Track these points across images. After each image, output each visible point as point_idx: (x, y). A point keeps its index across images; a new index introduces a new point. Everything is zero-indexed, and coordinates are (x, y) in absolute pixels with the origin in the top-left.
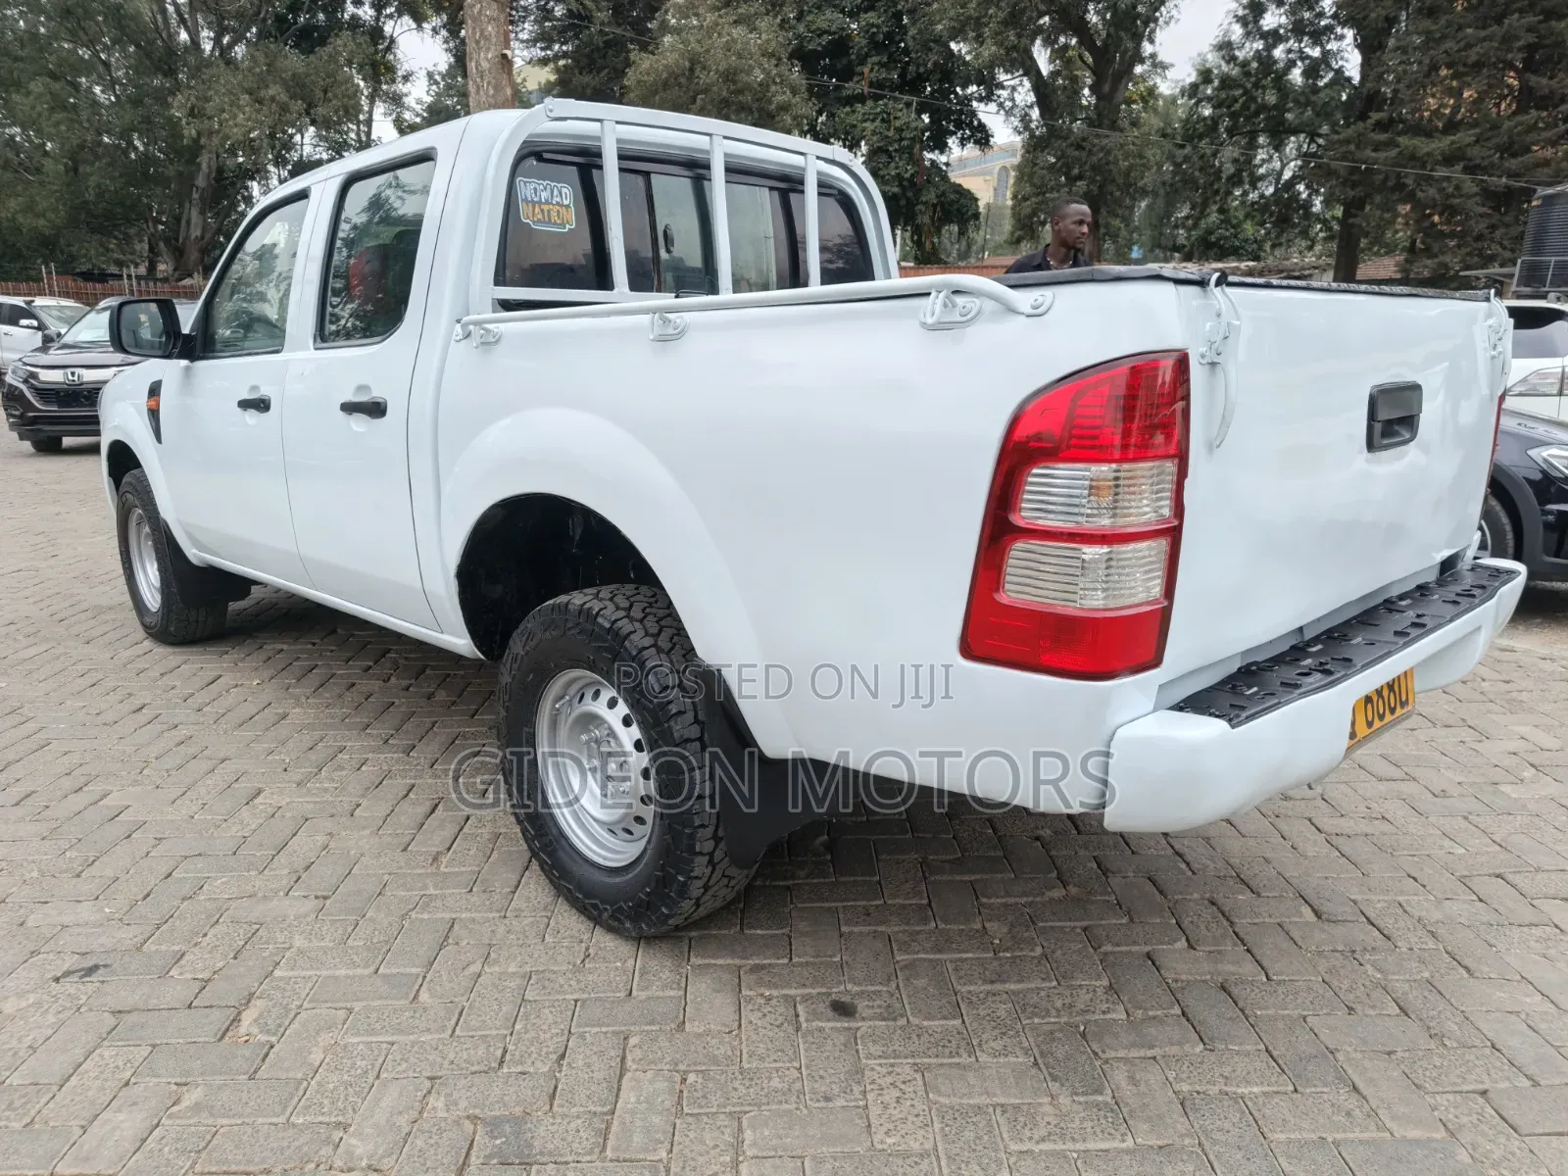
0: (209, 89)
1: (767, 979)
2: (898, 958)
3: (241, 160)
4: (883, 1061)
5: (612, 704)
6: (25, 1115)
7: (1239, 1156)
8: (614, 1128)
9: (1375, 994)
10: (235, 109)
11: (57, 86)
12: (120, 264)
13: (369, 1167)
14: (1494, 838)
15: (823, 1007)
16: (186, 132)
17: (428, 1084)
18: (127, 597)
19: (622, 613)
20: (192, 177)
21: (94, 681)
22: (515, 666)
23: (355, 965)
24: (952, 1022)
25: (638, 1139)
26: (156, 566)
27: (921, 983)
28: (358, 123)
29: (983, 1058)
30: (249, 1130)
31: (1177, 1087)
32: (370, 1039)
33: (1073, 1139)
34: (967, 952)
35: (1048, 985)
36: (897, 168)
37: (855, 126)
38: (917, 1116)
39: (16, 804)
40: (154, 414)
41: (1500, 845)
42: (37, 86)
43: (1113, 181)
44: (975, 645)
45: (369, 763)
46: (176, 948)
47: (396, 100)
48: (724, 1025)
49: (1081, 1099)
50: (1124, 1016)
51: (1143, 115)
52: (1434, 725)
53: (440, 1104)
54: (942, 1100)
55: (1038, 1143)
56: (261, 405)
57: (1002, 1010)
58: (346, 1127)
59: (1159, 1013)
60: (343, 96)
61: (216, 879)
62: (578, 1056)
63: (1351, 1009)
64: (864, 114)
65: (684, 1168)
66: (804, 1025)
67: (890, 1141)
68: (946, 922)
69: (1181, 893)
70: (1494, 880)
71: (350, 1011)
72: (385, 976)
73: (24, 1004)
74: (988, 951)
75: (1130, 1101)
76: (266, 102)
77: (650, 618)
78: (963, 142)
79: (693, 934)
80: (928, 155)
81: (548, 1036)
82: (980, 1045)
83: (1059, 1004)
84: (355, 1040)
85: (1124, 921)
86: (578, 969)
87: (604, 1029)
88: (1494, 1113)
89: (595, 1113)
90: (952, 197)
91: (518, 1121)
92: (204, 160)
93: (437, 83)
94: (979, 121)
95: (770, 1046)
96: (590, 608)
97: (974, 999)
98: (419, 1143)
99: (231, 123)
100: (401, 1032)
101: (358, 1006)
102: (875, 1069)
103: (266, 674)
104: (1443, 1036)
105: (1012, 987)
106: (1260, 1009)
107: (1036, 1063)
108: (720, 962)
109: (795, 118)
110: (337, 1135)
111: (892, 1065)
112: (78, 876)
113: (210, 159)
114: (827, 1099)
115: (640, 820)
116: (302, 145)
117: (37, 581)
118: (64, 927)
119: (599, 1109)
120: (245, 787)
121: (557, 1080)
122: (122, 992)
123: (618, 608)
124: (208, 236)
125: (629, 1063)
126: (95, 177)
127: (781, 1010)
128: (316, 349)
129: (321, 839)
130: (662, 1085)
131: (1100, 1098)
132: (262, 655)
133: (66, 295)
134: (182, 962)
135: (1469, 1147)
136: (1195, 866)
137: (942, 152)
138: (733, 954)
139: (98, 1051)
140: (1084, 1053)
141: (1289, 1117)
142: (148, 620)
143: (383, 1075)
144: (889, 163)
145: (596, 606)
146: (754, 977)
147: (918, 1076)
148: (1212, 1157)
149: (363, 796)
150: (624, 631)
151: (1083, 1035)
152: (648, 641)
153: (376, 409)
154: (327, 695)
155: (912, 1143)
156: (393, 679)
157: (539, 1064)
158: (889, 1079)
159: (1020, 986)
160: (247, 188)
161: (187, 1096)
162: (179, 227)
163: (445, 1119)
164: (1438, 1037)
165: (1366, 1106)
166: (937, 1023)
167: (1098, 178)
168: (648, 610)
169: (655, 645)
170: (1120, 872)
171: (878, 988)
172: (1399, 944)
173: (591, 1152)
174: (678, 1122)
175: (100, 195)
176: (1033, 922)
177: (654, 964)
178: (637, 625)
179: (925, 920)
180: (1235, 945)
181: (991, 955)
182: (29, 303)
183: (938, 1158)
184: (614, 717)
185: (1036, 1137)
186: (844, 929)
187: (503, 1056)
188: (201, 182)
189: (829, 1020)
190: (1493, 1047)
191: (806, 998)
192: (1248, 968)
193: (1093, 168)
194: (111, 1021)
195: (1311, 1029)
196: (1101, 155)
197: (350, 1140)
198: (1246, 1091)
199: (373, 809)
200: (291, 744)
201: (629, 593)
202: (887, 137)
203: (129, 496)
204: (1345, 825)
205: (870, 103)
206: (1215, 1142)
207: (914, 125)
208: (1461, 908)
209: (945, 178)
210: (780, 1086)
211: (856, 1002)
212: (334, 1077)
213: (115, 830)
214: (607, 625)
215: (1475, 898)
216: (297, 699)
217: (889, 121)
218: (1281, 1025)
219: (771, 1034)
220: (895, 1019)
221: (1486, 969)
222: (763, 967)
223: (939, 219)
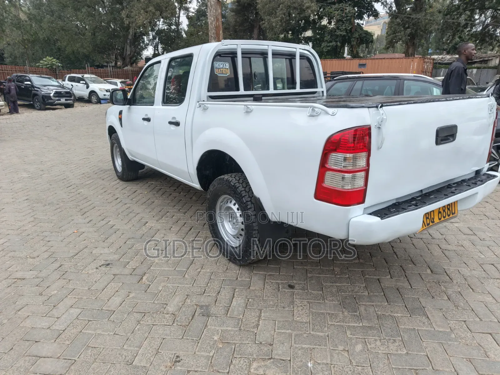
0: (132, 8)
1: (272, 278)
2: (308, 275)
3: (141, 30)
4: (300, 300)
5: (234, 205)
6: (95, 296)
7: (390, 330)
8: (230, 310)
9: (441, 294)
10: (140, 15)
11: (89, 9)
12: (107, 62)
13: (172, 314)
14: (495, 253)
15: (286, 286)
16: (125, 22)
17: (186, 296)
18: (113, 167)
19: (237, 181)
20: (128, 35)
21: (105, 191)
22: (211, 193)
23: (170, 267)
24: (320, 292)
25: (235, 313)
26: (120, 159)
27: (313, 282)
28: (176, 17)
29: (326, 301)
30: (145, 303)
31: (377, 313)
32: (173, 285)
33: (346, 322)
34: (328, 275)
35: (348, 285)
36: (345, 26)
37: (332, 12)
38: (306, 314)
39: (88, 223)
40: (120, 119)
41: (496, 256)
42: (84, 10)
43: (420, 28)
44: (318, 196)
45: (175, 216)
46: (128, 261)
47: (187, 9)
48: (260, 288)
49: (350, 313)
50: (367, 294)
51: (434, 4)
52: (489, 218)
53: (189, 301)
54: (313, 310)
55: (336, 322)
56: (148, 120)
57: (334, 290)
58: (167, 305)
59: (377, 294)
60: (171, 9)
61: (137, 244)
62: (223, 293)
63: (433, 297)
64: (335, 8)
65: (246, 320)
66: (281, 290)
67: (298, 319)
68: (323, 266)
69: (392, 263)
70: (490, 265)
71: (168, 278)
72: (176, 270)
73: (93, 271)
74: (333, 275)
75: (363, 315)
76: (149, 12)
77: (244, 183)
78: (369, 16)
79: (255, 265)
80: (357, 21)
81: (216, 287)
82: (326, 298)
83: (350, 290)
84: (169, 285)
85: (374, 270)
86: (224, 272)
87: (230, 287)
88: (466, 326)
89: (226, 306)
90: (364, 35)
91: (207, 306)
92: (131, 31)
93: (199, 2)
94: (375, 9)
95: (271, 294)
96: (229, 180)
97: (327, 287)
98: (184, 309)
99: (138, 19)
100: (180, 284)
101: (170, 277)
102: (297, 302)
103: (149, 190)
104: (458, 306)
105: (338, 284)
106: (406, 295)
107: (340, 304)
108: (261, 273)
109: (312, 11)
110: (165, 306)
111: (302, 301)
112: (104, 242)
113: (132, 31)
114: (284, 308)
115: (241, 235)
116: (159, 25)
117: (89, 162)
118: (101, 254)
119: (227, 305)
120: (144, 221)
121: (217, 298)
122: (115, 270)
123: (236, 180)
124: (132, 54)
125: (235, 295)
126: (99, 36)
127: (275, 286)
128: (162, 106)
129: (162, 235)
130: (243, 301)
131: (356, 314)
132: (148, 185)
133: (92, 73)
134: (129, 264)
135: (455, 334)
136: (399, 256)
137: (361, 20)
138: (265, 271)
139: (110, 283)
140: (353, 302)
141: (406, 322)
142: (118, 174)
143: (176, 294)
144: (343, 24)
145: (231, 179)
146: (269, 277)
147: (308, 304)
148: (382, 330)
149: (173, 225)
150: (237, 186)
151: (355, 298)
152: (243, 189)
153: (177, 124)
154: (164, 197)
155: (304, 320)
156: (182, 193)
157: (213, 294)
158: (301, 304)
159: (340, 285)
160: (143, 38)
161: (131, 295)
162: (124, 51)
163: (190, 305)
164: (457, 307)
165: (429, 322)
166: (316, 292)
167: (415, 28)
168: (244, 181)
169: (245, 190)
170: (376, 256)
171: (302, 282)
172: (454, 281)
173: (224, 315)
174: (246, 310)
175: (101, 42)
176: (348, 269)
177: (244, 272)
178: (241, 185)
179: (317, 266)
180: (404, 278)
181: (334, 276)
182: (83, 76)
183: (310, 324)
184: (235, 208)
185: (336, 321)
186: (295, 267)
187: (205, 291)
188: (130, 37)
189: (287, 289)
190: (472, 310)
191: (282, 283)
192: (406, 285)
193: (413, 24)
194: (113, 277)
195: (420, 301)
196: (416, 20)
197: (168, 307)
198: (396, 315)
199: (175, 229)
200: (155, 209)
201: (240, 176)
202: (342, 16)
203: (114, 141)
204: (449, 247)
205: (337, 5)
206: (384, 326)
207: (351, 12)
208: (478, 272)
209: (361, 28)
210: (272, 304)
211: (295, 285)
212: (165, 293)
213: (112, 231)
214: (233, 184)
215: (483, 270)
216: (157, 198)
217: (343, 11)
218: (411, 300)
219: (272, 291)
220: (304, 290)
221: (478, 290)
222: (272, 275)
223: (359, 43)
